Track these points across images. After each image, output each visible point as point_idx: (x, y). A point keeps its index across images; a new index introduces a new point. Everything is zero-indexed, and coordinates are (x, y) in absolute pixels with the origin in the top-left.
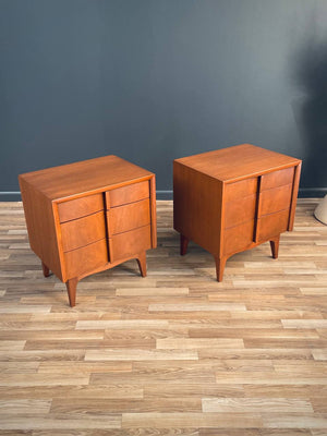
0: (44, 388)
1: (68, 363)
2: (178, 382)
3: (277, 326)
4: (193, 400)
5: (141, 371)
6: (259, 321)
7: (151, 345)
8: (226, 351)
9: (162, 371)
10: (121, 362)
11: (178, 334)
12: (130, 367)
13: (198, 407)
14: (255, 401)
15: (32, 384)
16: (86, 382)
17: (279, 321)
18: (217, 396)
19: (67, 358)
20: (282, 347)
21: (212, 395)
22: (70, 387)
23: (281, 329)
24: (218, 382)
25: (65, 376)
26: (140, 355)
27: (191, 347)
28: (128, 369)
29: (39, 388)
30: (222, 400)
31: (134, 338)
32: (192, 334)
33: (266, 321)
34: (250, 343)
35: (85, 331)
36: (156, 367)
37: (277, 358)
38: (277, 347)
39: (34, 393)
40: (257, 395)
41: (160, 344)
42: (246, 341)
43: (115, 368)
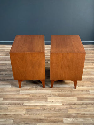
0: (10, 114)
1: (18, 106)
2: (55, 113)
3: (88, 93)
4: (60, 119)
5: (43, 109)
6: (82, 91)
7: (46, 99)
8: (71, 102)
9: (50, 109)
10: (36, 105)
11: (55, 95)
12: (39, 107)
13: (62, 122)
14: (81, 120)
15: (6, 113)
16: (24, 113)
17: (89, 91)
18: (68, 118)
19: (18, 104)
20: (90, 100)
21: (67, 117)
22: (20, 114)
23: (90, 94)
24: (69, 113)
25: (17, 111)
26: (42, 103)
27: (59, 100)
28: (38, 108)
29: (9, 115)
30: (70, 119)
31: (40, 97)
32: (60, 96)
33: (84, 91)
34: (79, 99)
35: (23, 94)
36: (48, 107)
37: (88, 104)
38: (88, 100)
39: (7, 116)
40: (81, 117)
41: (49, 99)
42: (77, 98)
43: (34, 107)
